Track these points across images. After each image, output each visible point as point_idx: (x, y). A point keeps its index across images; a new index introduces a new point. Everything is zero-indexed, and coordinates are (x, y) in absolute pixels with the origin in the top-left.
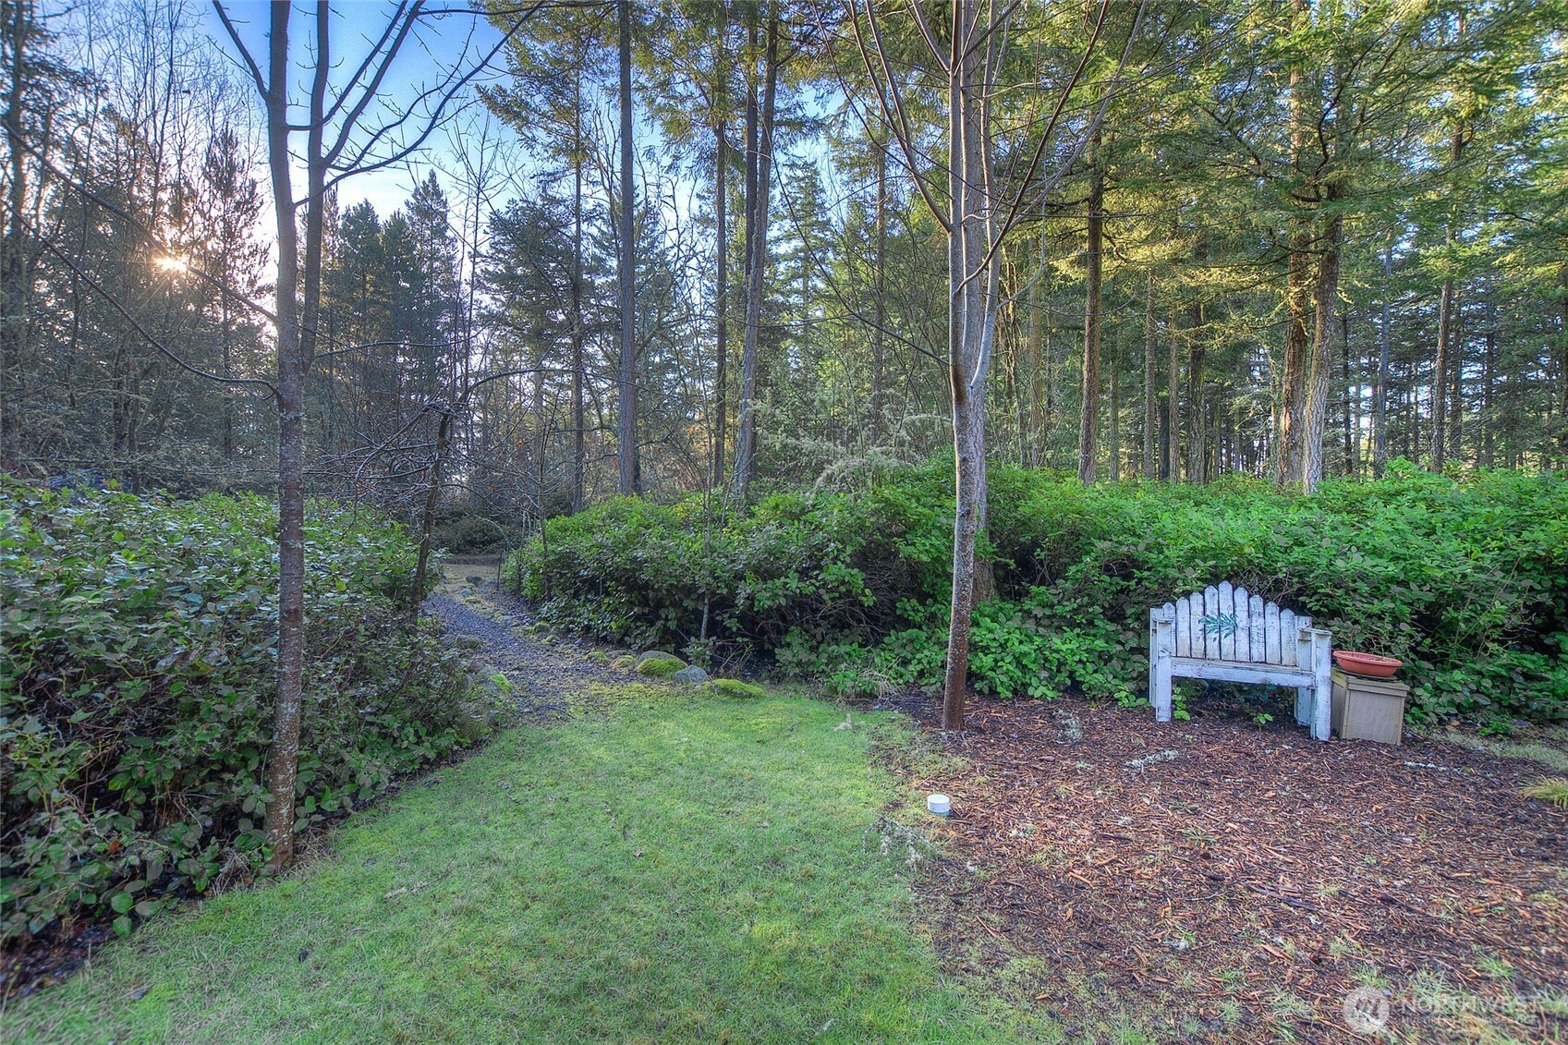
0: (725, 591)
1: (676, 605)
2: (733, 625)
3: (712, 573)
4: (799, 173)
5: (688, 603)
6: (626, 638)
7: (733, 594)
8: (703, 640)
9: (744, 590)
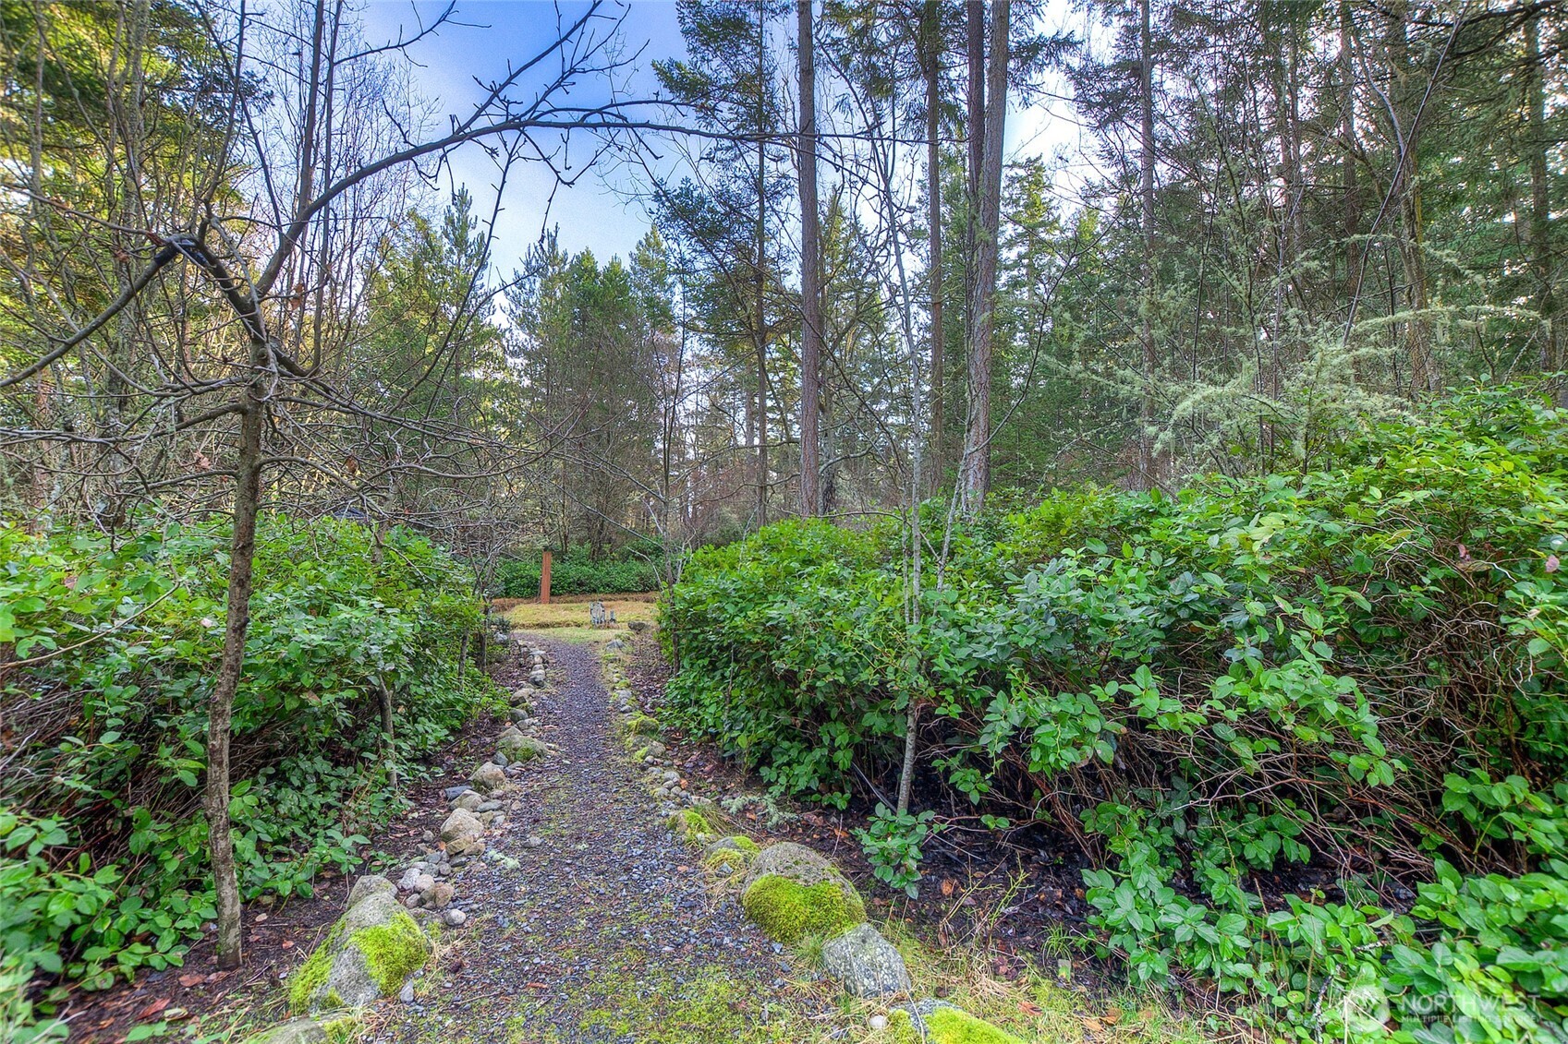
0: (955, 711)
1: (852, 718)
2: (971, 784)
3: (927, 667)
4: (1022, 173)
5: (874, 721)
6: (764, 771)
7: (974, 718)
8: (903, 817)
9: (1003, 716)
